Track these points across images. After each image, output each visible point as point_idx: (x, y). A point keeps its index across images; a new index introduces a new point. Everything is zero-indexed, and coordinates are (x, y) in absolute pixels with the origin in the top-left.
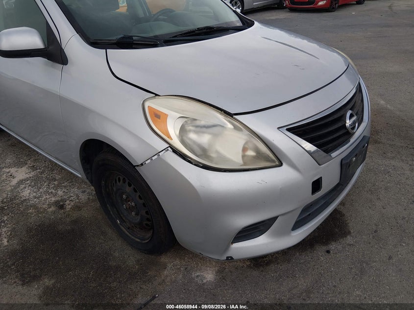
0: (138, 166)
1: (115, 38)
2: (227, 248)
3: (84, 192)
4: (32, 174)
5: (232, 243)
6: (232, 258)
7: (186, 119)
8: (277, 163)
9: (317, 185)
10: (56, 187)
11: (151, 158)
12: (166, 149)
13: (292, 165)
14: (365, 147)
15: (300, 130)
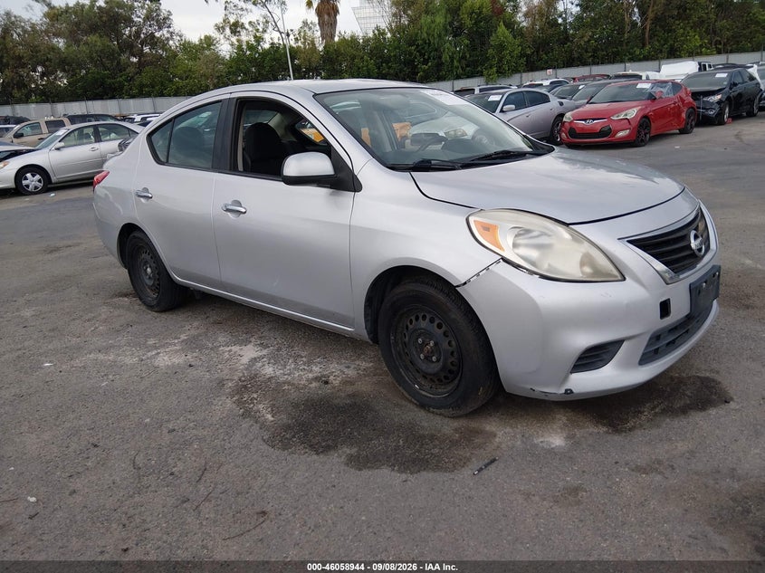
0: (458, 286)
1: (410, 162)
2: (565, 379)
3: (348, 367)
4: (265, 352)
5: (571, 373)
6: (572, 392)
7: (518, 230)
8: (620, 278)
9: (665, 308)
10: (309, 363)
11: (478, 275)
12: (497, 262)
13: (638, 280)
14: (716, 277)
15: (643, 244)
